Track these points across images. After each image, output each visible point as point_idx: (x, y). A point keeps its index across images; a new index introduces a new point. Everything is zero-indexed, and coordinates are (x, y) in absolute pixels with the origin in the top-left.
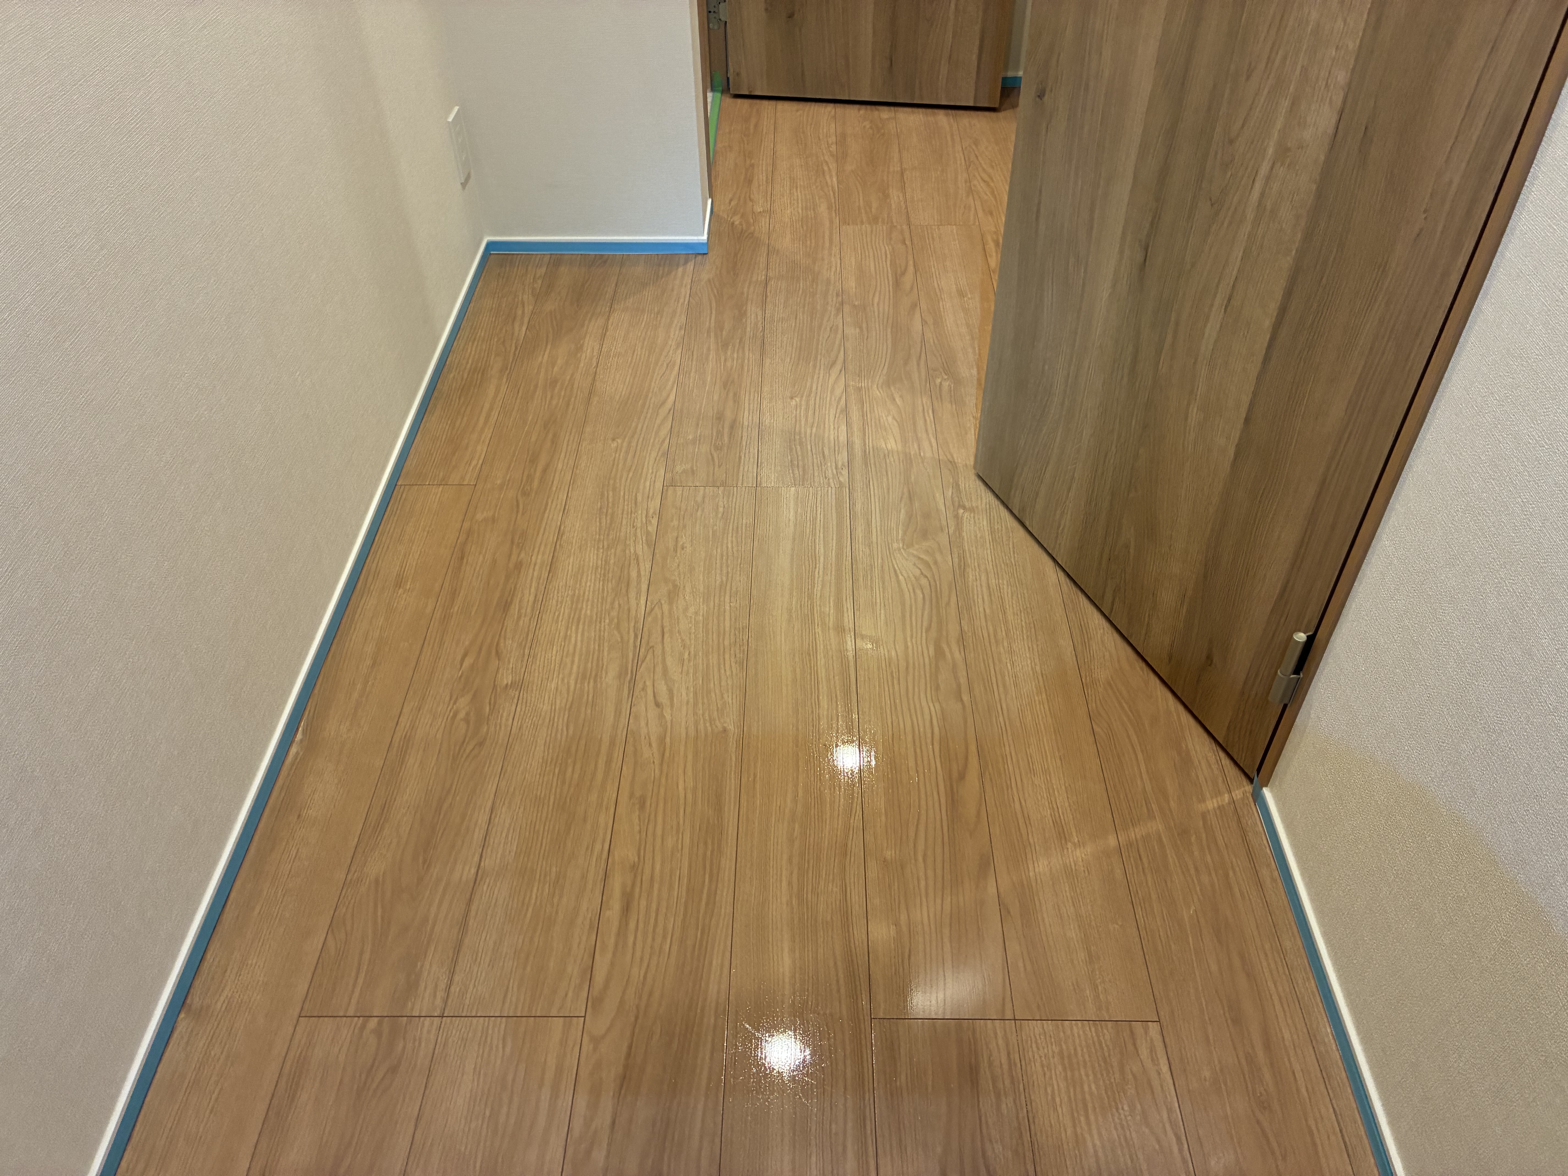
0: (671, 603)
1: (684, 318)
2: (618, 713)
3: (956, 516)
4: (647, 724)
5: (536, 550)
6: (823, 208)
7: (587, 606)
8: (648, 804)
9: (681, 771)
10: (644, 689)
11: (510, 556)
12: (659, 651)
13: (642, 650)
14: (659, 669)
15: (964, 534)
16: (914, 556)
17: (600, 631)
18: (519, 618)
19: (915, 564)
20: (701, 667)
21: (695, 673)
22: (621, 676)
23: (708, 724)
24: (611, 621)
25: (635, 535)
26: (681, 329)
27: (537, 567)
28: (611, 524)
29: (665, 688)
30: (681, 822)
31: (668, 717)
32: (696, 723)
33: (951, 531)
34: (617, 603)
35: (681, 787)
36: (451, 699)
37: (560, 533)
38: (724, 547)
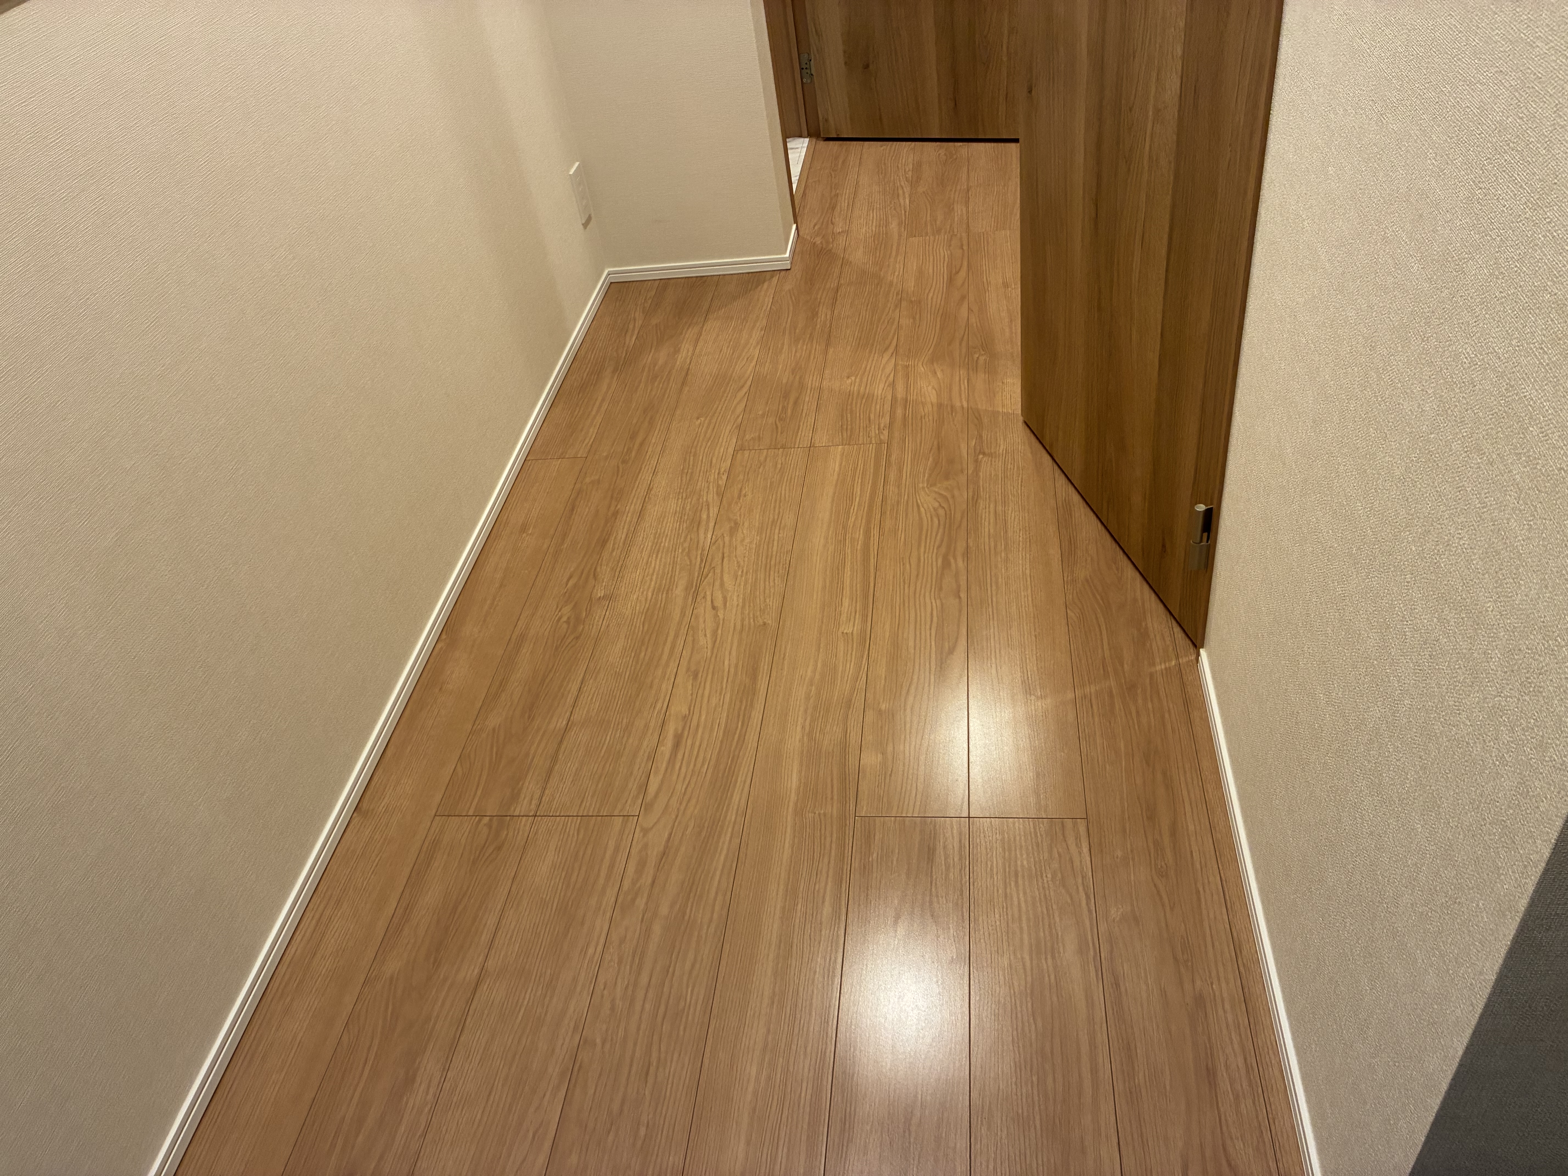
0: (731, 536)
1: (765, 322)
2: (683, 614)
3: (976, 461)
4: (704, 622)
5: (630, 501)
6: (894, 225)
7: (666, 540)
8: (700, 675)
9: (727, 653)
10: (704, 597)
11: (609, 507)
12: (718, 571)
13: (706, 570)
14: (717, 583)
15: (981, 474)
16: (936, 492)
17: (674, 557)
18: (613, 550)
19: (935, 499)
20: (750, 581)
21: (745, 585)
22: (687, 589)
23: (752, 620)
24: (683, 550)
25: (708, 487)
26: (761, 330)
27: (629, 515)
28: (690, 480)
29: (720, 596)
30: (724, 686)
31: (721, 616)
32: (743, 620)
33: (970, 472)
34: (689, 536)
35: (726, 663)
36: (557, 607)
37: (649, 489)
38: (779, 493)
